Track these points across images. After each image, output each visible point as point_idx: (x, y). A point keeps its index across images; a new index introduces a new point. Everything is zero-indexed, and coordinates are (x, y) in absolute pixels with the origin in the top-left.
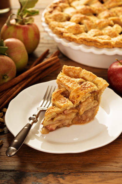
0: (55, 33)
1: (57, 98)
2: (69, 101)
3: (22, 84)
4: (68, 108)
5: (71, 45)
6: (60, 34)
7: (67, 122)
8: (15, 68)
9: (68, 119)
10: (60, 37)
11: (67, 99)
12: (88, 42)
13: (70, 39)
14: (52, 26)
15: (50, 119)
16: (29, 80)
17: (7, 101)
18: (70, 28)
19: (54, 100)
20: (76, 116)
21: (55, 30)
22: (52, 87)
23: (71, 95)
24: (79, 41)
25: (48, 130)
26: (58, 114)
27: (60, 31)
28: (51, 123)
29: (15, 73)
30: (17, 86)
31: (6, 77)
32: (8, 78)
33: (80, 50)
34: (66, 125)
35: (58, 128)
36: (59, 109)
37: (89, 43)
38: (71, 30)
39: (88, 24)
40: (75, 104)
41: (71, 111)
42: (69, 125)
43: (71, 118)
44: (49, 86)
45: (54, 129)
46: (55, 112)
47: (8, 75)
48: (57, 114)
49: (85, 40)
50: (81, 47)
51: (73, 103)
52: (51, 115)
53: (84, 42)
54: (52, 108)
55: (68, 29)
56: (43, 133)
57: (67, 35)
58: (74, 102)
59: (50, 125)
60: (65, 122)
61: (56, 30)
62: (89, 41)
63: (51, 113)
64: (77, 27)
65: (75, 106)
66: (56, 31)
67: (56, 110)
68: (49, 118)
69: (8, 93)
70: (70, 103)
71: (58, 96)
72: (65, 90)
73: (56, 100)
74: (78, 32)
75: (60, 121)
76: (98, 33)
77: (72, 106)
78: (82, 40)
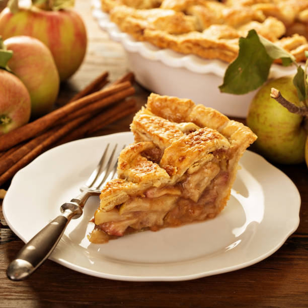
0: (126, 30)
1: (131, 162)
2: (159, 168)
3: (44, 139)
4: (157, 184)
5: (163, 55)
6: (137, 32)
7: (153, 218)
8: (29, 102)
9: (155, 212)
10: (137, 40)
11: (155, 165)
12: (204, 49)
13: (161, 44)
14: (119, 15)
15: (112, 206)
16: (62, 131)
17: (7, 173)
18: (162, 19)
19: (124, 166)
20: (174, 206)
21: (124, 25)
22: (116, 146)
23: (165, 157)
24: (183, 47)
25: (106, 234)
26: (132, 197)
27: (138, 26)
28: (114, 216)
29: (29, 112)
30: (33, 142)
31: (6, 121)
32: (10, 122)
33: (184, 69)
34: (150, 225)
35: (130, 231)
36: (135, 186)
37: (207, 51)
38: (163, 24)
39: (203, 15)
40: (174, 177)
41: (164, 192)
42: (157, 227)
43: (163, 211)
44: (108, 145)
45: (121, 231)
46: (126, 191)
47: (11, 115)
48: (130, 196)
49: (197, 44)
50: (188, 61)
51: (170, 172)
52: (115, 198)
53: (195, 50)
54: (119, 183)
55: (156, 23)
56: (94, 241)
57: (153, 34)
58: (173, 171)
59: (110, 223)
60: (148, 219)
61: (129, 22)
62: (206, 46)
63: (115, 191)
64: (177, 19)
65: (173, 181)
66: (128, 25)
67: (126, 186)
68: (109, 203)
69: (10, 157)
70: (162, 172)
71: (133, 159)
72: (151, 145)
73: (128, 166)
74: (179, 29)
75: (136, 214)
76: (227, 33)
77: (166, 181)
78: (190, 45)
